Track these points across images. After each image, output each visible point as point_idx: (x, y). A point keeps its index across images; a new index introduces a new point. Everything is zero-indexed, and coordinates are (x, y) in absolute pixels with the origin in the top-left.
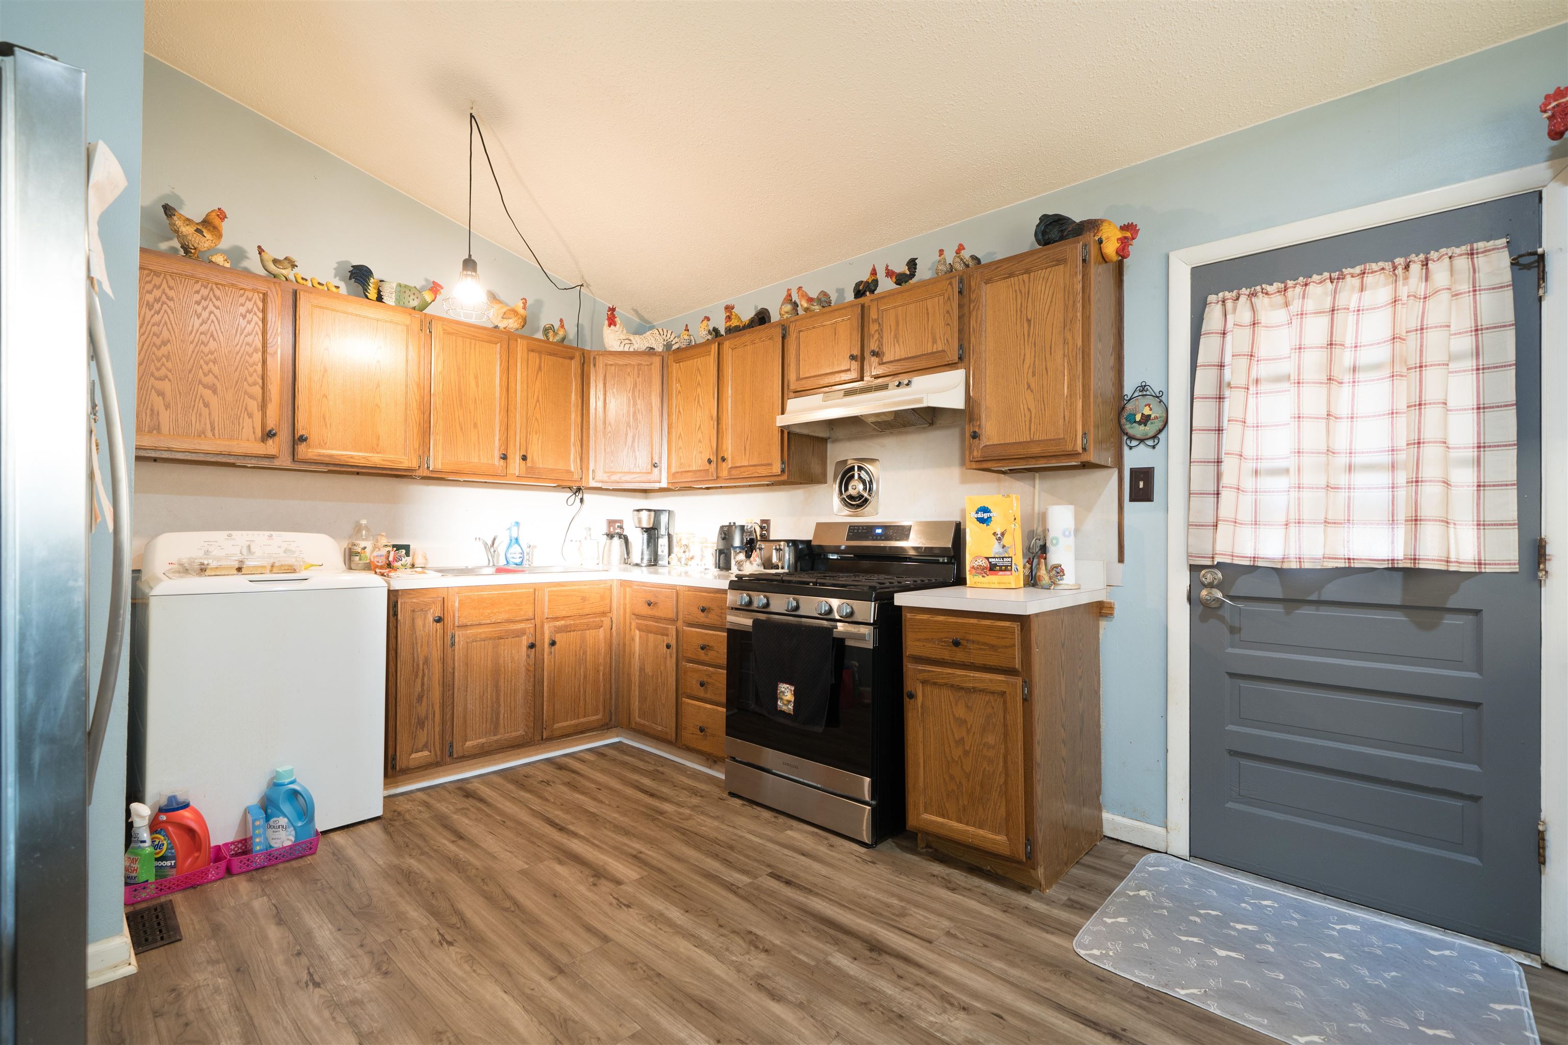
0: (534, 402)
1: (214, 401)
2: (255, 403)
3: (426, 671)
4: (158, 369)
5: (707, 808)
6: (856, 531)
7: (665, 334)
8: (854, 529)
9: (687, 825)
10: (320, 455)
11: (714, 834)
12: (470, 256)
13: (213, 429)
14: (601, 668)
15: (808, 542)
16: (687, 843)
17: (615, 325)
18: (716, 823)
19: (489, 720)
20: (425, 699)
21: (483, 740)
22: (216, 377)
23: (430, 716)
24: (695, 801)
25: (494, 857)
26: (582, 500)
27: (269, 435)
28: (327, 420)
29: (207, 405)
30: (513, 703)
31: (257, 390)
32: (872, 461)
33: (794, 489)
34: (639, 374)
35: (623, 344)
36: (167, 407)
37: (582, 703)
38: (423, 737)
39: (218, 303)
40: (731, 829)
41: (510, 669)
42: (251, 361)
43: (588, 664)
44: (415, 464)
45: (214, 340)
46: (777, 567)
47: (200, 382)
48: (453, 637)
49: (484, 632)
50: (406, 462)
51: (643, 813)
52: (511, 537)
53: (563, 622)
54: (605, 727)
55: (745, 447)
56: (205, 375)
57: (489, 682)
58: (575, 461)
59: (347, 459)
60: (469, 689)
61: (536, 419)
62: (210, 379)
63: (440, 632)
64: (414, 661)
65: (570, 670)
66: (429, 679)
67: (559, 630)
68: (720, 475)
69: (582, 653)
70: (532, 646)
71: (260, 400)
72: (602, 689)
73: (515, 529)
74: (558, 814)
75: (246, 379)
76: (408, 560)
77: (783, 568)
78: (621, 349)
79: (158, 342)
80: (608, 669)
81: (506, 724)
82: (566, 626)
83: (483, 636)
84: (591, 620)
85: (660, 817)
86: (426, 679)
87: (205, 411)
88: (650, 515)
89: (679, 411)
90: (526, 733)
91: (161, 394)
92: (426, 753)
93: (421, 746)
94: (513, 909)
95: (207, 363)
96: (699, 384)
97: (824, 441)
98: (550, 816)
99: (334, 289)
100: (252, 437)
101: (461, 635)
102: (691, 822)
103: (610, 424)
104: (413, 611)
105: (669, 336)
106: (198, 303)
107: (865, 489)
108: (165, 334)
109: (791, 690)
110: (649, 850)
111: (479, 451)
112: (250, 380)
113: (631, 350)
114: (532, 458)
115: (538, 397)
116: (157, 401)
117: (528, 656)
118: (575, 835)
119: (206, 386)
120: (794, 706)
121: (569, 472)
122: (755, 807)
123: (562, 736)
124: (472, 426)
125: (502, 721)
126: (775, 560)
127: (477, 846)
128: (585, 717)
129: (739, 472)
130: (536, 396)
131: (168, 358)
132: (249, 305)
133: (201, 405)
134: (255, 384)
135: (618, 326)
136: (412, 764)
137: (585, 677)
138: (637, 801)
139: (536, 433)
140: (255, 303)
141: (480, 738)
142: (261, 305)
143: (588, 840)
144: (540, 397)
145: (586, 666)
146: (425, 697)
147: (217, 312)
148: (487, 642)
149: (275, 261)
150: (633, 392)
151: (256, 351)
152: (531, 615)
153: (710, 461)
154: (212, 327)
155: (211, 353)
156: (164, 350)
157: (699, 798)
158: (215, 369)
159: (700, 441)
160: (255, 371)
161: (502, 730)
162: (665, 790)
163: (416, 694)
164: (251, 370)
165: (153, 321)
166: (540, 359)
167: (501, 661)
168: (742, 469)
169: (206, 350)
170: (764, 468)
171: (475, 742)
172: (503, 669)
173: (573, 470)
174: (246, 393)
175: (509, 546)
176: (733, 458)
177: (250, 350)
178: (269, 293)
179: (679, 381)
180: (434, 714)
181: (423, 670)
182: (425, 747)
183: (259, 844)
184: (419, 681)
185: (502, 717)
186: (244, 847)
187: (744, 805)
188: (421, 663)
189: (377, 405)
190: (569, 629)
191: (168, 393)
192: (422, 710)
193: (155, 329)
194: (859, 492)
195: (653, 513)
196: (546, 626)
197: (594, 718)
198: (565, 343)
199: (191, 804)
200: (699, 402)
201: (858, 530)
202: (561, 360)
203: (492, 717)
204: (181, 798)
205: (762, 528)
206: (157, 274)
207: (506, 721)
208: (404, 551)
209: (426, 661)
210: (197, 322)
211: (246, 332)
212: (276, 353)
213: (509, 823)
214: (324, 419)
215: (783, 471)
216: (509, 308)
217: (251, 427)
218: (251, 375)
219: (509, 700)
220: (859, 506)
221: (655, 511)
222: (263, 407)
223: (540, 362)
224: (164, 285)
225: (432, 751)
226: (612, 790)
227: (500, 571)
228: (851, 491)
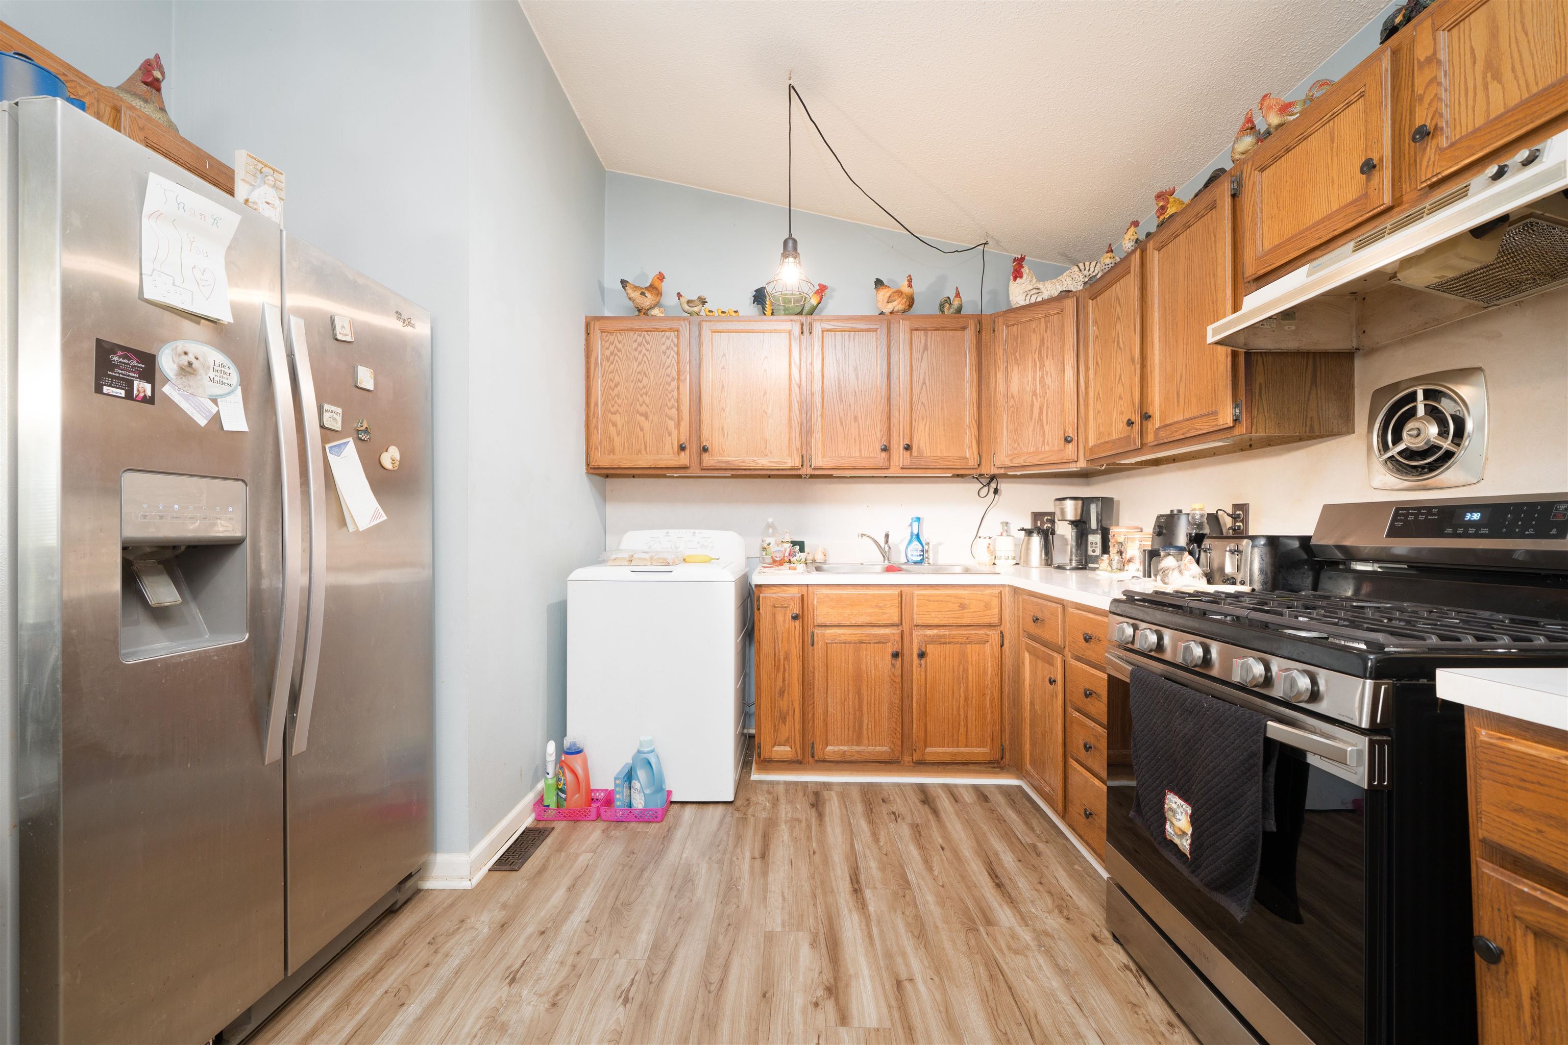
0: (920, 385)
1: (646, 425)
2: (673, 423)
3: (787, 667)
4: (613, 406)
5: (1061, 944)
6: (1411, 518)
7: (1087, 269)
8: (1406, 516)
9: (1009, 962)
10: (719, 462)
11: (1035, 1003)
12: (790, 234)
13: (646, 449)
14: (988, 692)
15: (1305, 541)
16: (985, 998)
17: (1021, 277)
18: (1056, 983)
19: (851, 729)
20: (786, 694)
21: (845, 748)
22: (647, 406)
23: (791, 713)
24: (1053, 922)
25: (765, 898)
26: (996, 491)
27: (682, 448)
28: (725, 430)
29: (642, 430)
30: (877, 714)
31: (674, 412)
32: (1464, 374)
33: (1289, 450)
34: (1047, 327)
35: (1029, 296)
36: (618, 434)
37: (962, 730)
38: (784, 732)
39: (648, 347)
40: (1072, 1009)
41: (873, 677)
42: (670, 389)
43: (970, 685)
44: (797, 463)
45: (646, 376)
46: (1232, 581)
47: (638, 412)
48: (813, 635)
49: (844, 634)
50: (789, 461)
51: (966, 911)
52: (912, 533)
53: (935, 632)
54: (996, 765)
55: (1178, 393)
56: (641, 406)
57: (851, 688)
58: (971, 446)
59: (740, 464)
60: (829, 692)
61: (922, 403)
62: (643, 409)
63: (799, 629)
64: (775, 655)
65: (947, 687)
66: (790, 675)
67: (933, 640)
68: (1145, 441)
69: (961, 670)
70: (895, 655)
71: (676, 420)
72: (989, 716)
73: (915, 525)
74: (871, 867)
75: (666, 405)
76: (802, 556)
77: (1243, 583)
78: (1027, 302)
79: (612, 385)
80: (997, 695)
81: (870, 735)
82: (939, 637)
83: (843, 638)
84: (974, 632)
85: (981, 929)
86: (787, 674)
87: (641, 434)
88: (1076, 505)
89: (1097, 363)
90: (892, 749)
91: (615, 425)
92: (788, 748)
93: (783, 739)
94: (712, 988)
95: (642, 396)
96: (1118, 318)
97: (1346, 357)
98: (861, 865)
99: (734, 314)
100: (671, 451)
101: (819, 635)
102: (1019, 960)
103: (1012, 397)
104: (774, 606)
105: (1092, 269)
106: (636, 350)
107: (1443, 433)
108: (617, 379)
109: (1186, 813)
110: (925, 982)
111: (860, 445)
112: (670, 404)
113: (1039, 299)
114: (919, 447)
115: (924, 379)
116: (612, 430)
117: (893, 665)
118: (862, 905)
119: (641, 415)
120: (1191, 845)
121: (963, 458)
122: (1144, 982)
123: (934, 764)
124: (853, 420)
125: (865, 732)
126: (1229, 569)
127: (765, 874)
128: (967, 746)
129: (1168, 432)
130: (921, 379)
131: (618, 396)
132: (668, 342)
133: (639, 429)
134: (673, 407)
135: (1025, 276)
136: (775, 756)
137: (966, 699)
138: (971, 887)
139: (923, 418)
140: (672, 340)
141: (842, 745)
142: (675, 341)
143: (868, 925)
144: (927, 378)
145: (967, 686)
146: (786, 692)
147: (647, 353)
148: (847, 645)
149: (689, 302)
150: (1040, 352)
151: (673, 380)
152: (896, 619)
153: (1130, 423)
154: (645, 367)
155: (644, 387)
156: (616, 391)
157: (1062, 921)
158: (647, 400)
159: (1121, 398)
160: (673, 396)
161: (865, 742)
162: (1023, 885)
163: (778, 688)
164: (670, 396)
165: (610, 370)
166: (926, 336)
167: (863, 667)
168: (1173, 428)
169: (641, 385)
170: (1205, 419)
171: (836, 748)
172: (865, 675)
173: (968, 456)
174: (667, 415)
175: (910, 542)
176: (1162, 413)
177: (669, 379)
178: (681, 329)
179: (1096, 323)
180: (794, 711)
181: (784, 665)
182: (786, 742)
183: (619, 800)
184: (780, 675)
185: (865, 727)
186: (609, 800)
187: (1127, 967)
188: (782, 658)
189: (764, 411)
190: (943, 640)
191: (619, 424)
192: (784, 704)
193: (611, 376)
194: (1429, 440)
195: (1080, 502)
196: (915, 633)
197: (979, 750)
198: (963, 312)
199: (585, 750)
200: (1118, 342)
201: (1416, 515)
202: (950, 333)
203: (855, 726)
204: (580, 745)
205: (1235, 517)
206: (611, 333)
207: (870, 732)
208: (798, 547)
209: (787, 658)
210: (636, 364)
211: (666, 365)
212: (685, 379)
213: (817, 858)
214: (723, 429)
215: (1236, 420)
216: (894, 290)
217: (671, 444)
218: (670, 400)
219: (873, 710)
220: (1432, 467)
221: (1082, 499)
222: (678, 425)
223: (926, 340)
224: (616, 341)
225: (793, 747)
226: (957, 856)
227: (890, 569)
228: (1408, 441)
